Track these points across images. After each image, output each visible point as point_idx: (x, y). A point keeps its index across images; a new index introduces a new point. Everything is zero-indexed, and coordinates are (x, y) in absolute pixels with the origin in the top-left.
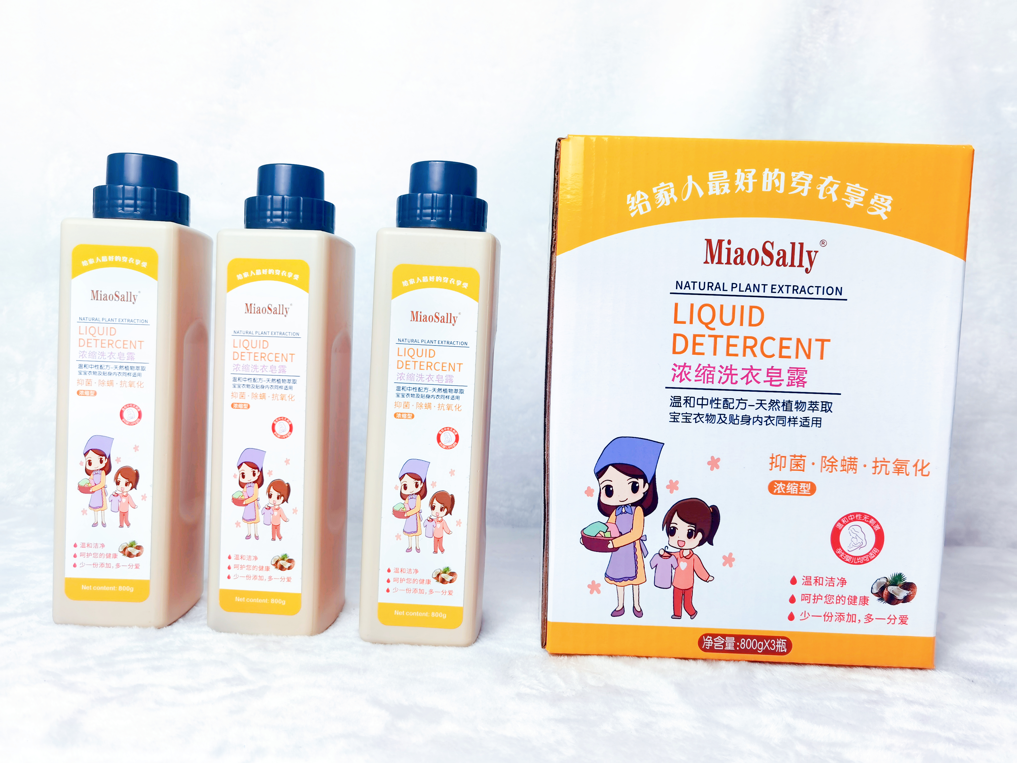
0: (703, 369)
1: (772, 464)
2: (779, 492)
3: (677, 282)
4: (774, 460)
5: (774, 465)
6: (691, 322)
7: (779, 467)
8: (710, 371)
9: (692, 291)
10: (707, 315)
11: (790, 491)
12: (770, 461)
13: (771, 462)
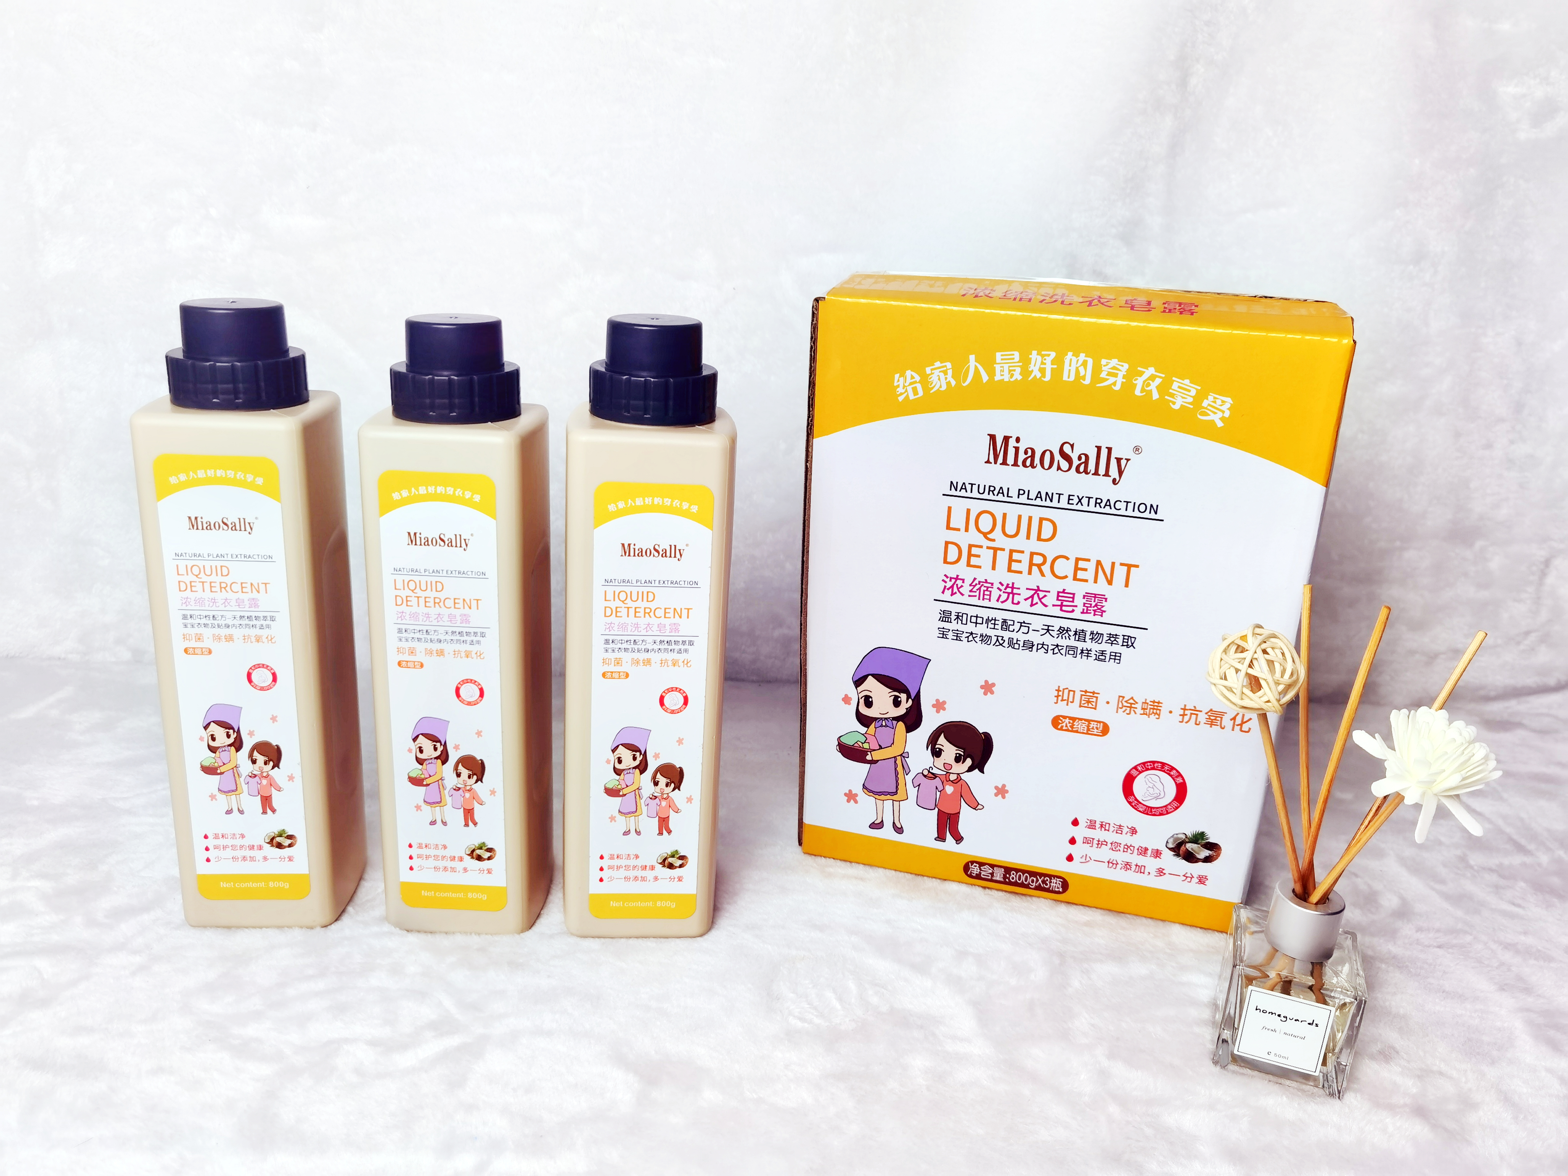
0: (979, 584)
1: (1057, 697)
2: (1064, 728)
3: (952, 482)
4: (1061, 693)
5: (1060, 698)
6: (967, 530)
7: (1066, 701)
8: (988, 587)
9: (969, 494)
10: (986, 523)
11: (1077, 729)
12: (1056, 693)
13: (1056, 695)
